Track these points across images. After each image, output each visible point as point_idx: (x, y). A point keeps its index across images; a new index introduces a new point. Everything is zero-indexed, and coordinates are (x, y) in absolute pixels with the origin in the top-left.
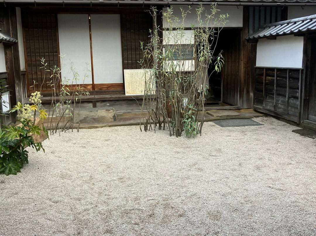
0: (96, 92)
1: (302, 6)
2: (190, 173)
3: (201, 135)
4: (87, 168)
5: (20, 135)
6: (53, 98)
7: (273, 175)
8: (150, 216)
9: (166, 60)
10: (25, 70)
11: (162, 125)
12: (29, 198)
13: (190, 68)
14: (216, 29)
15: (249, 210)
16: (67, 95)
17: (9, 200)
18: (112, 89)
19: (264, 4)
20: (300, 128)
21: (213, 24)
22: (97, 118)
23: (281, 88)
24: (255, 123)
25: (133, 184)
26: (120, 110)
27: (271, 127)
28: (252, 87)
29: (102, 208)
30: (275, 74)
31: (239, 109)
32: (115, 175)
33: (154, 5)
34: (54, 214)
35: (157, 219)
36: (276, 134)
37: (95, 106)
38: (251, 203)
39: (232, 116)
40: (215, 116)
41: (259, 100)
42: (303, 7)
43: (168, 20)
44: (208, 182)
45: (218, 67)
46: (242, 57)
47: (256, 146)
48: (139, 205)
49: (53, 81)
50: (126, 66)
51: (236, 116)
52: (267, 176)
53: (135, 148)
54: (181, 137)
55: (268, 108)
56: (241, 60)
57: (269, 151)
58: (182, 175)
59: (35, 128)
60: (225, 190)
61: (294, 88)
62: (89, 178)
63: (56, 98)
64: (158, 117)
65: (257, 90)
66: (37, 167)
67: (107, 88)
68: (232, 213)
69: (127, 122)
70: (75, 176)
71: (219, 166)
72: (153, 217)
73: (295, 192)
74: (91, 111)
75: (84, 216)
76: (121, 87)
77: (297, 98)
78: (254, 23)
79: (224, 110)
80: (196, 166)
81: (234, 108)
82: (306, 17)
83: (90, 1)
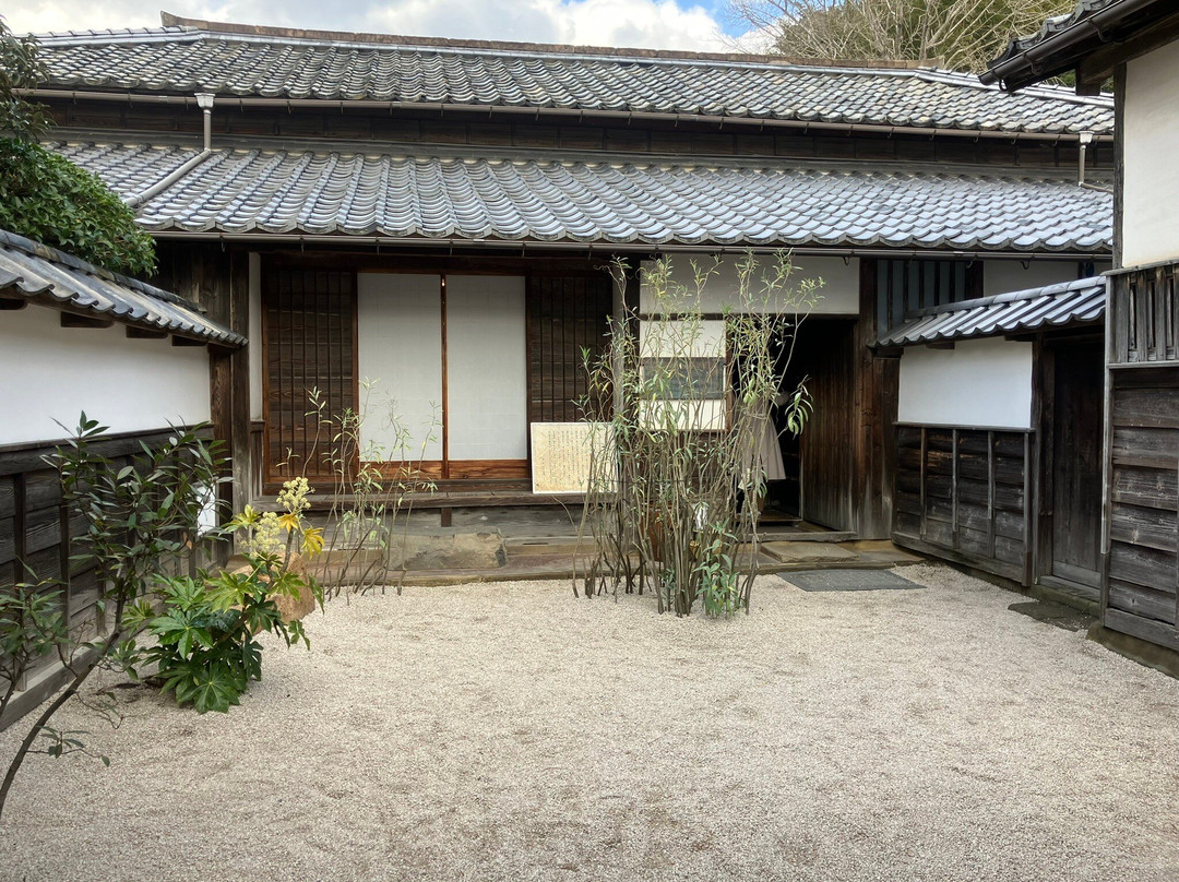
0: (453, 483)
1: (1022, 260)
2: (721, 722)
3: (747, 613)
4: (426, 698)
5: (247, 599)
6: (336, 498)
7: (961, 735)
8: (611, 844)
9: (650, 398)
10: (262, 420)
11: (637, 580)
12: (262, 782)
13: (716, 421)
14: (790, 318)
15: (897, 838)
16: (375, 490)
17: (205, 786)
18: (498, 476)
19: (919, 253)
20: (1031, 600)
21: (781, 304)
22: (452, 557)
23: (972, 485)
24: (899, 583)
25: (558, 749)
26: (517, 535)
27: (948, 593)
28: (889, 480)
29: (470, 816)
30: (954, 444)
31: (851, 541)
32: (505, 721)
33: (621, 253)
34: (332, 830)
35: (629, 855)
36: (964, 616)
37: (447, 522)
38: (903, 814)
39: (833, 560)
40: (784, 559)
41: (908, 516)
42: (1026, 263)
43: (659, 294)
44: (774, 749)
45: (796, 419)
46: (858, 395)
47: (906, 649)
48: (575, 813)
49: (339, 451)
50: (536, 413)
51: (843, 560)
52: (944, 738)
53: (558, 645)
54: (692, 616)
55: (936, 538)
56: (857, 404)
57: (945, 664)
58: (697, 728)
59: (288, 578)
60: (825, 774)
61: (1008, 485)
62: (429, 728)
63: (344, 498)
64: (625, 557)
65: (903, 490)
66: (285, 693)
67: (482, 472)
68: (850, 845)
69: (537, 570)
70: (391, 720)
71: (803, 705)
72: (618, 849)
73: (1034, 788)
74: (438, 537)
75: (417, 838)
76: (521, 470)
77: (1018, 512)
78: (891, 304)
79: (809, 543)
80: (738, 702)
81: (839, 536)
82: (1038, 289)
83: (447, 241)
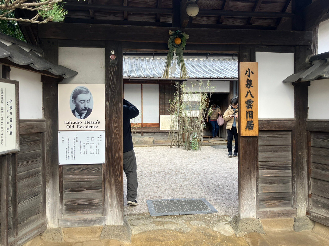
0: (144, 128)
3: (200, 150)
11: (180, 146)
14: (209, 94)
18: (153, 126)
22: (144, 142)
26: (157, 138)
33: (178, 80)
37: (142, 135)
40: (212, 143)
50: (161, 113)
51: (225, 143)
54: (190, 151)
67: (150, 126)
74: (141, 138)
76: (158, 125)
78: (236, 90)
83: (143, 78)
